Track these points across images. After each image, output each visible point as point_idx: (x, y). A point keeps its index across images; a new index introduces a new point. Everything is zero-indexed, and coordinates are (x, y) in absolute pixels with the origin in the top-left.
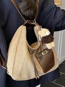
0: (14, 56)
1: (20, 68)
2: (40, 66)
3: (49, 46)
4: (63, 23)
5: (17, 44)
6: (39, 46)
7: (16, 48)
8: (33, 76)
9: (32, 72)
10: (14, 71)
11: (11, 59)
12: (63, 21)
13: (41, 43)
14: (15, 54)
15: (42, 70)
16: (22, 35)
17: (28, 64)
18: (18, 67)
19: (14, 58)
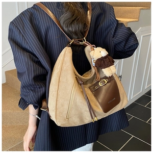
0: (56, 90)
1: (66, 107)
2: (98, 103)
3: (107, 72)
4: (125, 45)
5: (59, 73)
6: (94, 73)
7: (58, 78)
8: (88, 119)
9: (86, 113)
10: (58, 112)
11: (53, 96)
12: (126, 43)
13: (96, 68)
14: (57, 87)
15: (100, 108)
16: (65, 59)
17: (78, 100)
18: (63, 105)
19: (56, 93)
